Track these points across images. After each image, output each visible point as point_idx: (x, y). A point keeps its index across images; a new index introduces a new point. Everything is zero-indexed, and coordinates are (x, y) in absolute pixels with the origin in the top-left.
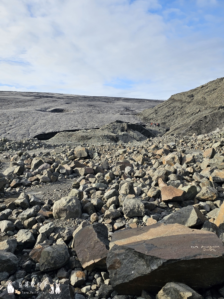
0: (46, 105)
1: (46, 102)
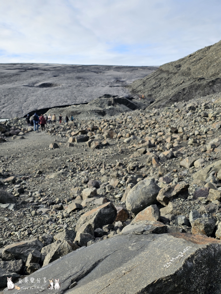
0: (33, 80)
1: (32, 76)
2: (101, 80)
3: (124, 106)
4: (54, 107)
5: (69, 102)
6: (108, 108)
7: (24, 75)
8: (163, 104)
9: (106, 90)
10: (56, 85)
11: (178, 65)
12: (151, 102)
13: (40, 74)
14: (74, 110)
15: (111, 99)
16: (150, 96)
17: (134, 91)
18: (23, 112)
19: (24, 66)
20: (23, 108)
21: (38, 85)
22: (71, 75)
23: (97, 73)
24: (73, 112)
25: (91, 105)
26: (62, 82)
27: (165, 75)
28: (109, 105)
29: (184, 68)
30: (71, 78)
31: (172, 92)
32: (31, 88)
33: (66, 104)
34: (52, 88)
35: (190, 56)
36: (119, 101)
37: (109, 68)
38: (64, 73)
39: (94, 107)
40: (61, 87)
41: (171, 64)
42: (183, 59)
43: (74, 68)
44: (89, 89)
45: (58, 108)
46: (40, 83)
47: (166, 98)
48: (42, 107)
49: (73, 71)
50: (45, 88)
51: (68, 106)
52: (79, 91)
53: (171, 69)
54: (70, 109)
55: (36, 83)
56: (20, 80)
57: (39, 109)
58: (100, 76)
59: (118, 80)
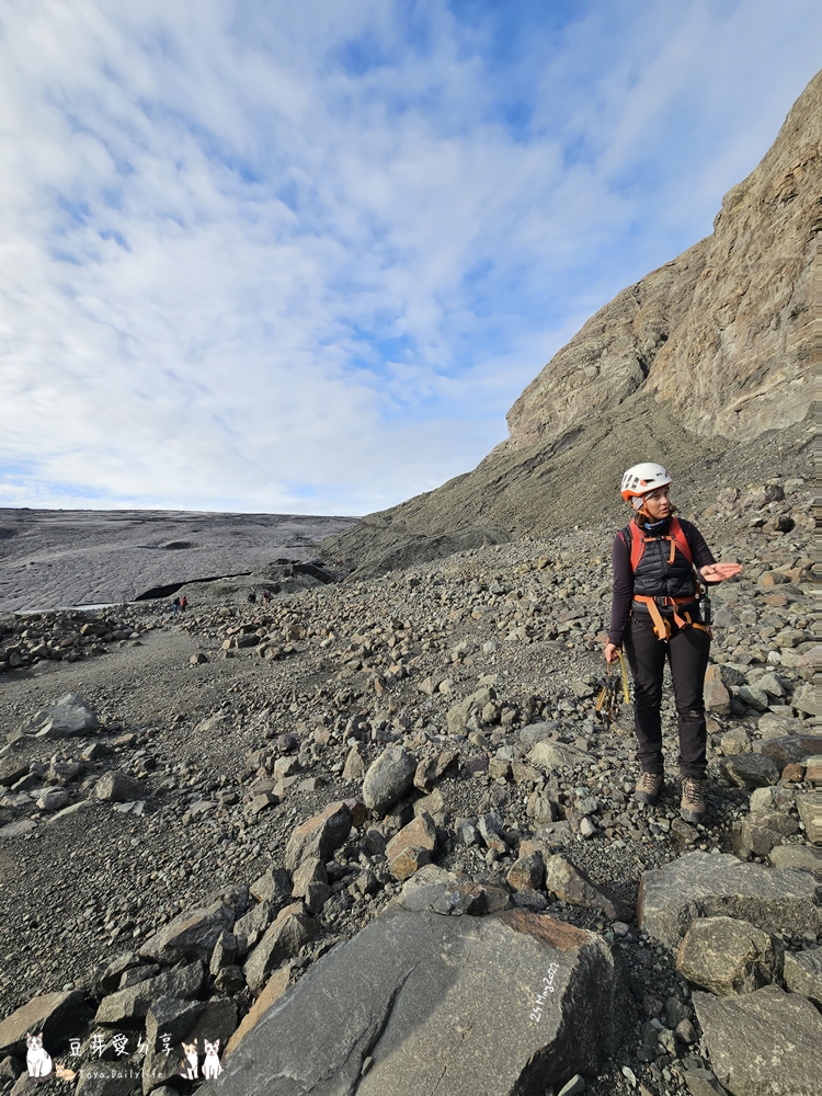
0: (156, 537)
1: (154, 531)
2: (272, 536)
3: (311, 577)
4: (193, 582)
5: (218, 573)
6: (283, 580)
7: (141, 529)
8: (369, 573)
9: (280, 552)
10: (197, 546)
11: (387, 516)
12: (352, 571)
13: (169, 528)
14: (226, 585)
15: (290, 566)
16: (350, 560)
17: (324, 554)
18: (134, 591)
19: (142, 515)
20: (135, 585)
21: (164, 545)
22: (223, 529)
23: (266, 526)
24: (224, 589)
25: (255, 576)
26: (207, 539)
27: (369, 531)
28: (286, 576)
29: (396, 521)
30: (224, 534)
31: (381, 555)
32: (151, 551)
33: (214, 575)
34: (190, 550)
35: (404, 504)
36: (301, 569)
37: (285, 518)
38: (211, 526)
39: (261, 580)
40: (204, 548)
41: (378, 514)
42: (395, 509)
43: (228, 519)
44: (254, 551)
45: (199, 583)
46: (169, 543)
47: (375, 563)
48: (170, 582)
49: (227, 523)
50: (176, 551)
51: (216, 578)
52: (236, 553)
53: (378, 522)
54: (220, 583)
55: (160, 542)
56: (132, 538)
57: (164, 585)
58: (269, 530)
59: (299, 537)
